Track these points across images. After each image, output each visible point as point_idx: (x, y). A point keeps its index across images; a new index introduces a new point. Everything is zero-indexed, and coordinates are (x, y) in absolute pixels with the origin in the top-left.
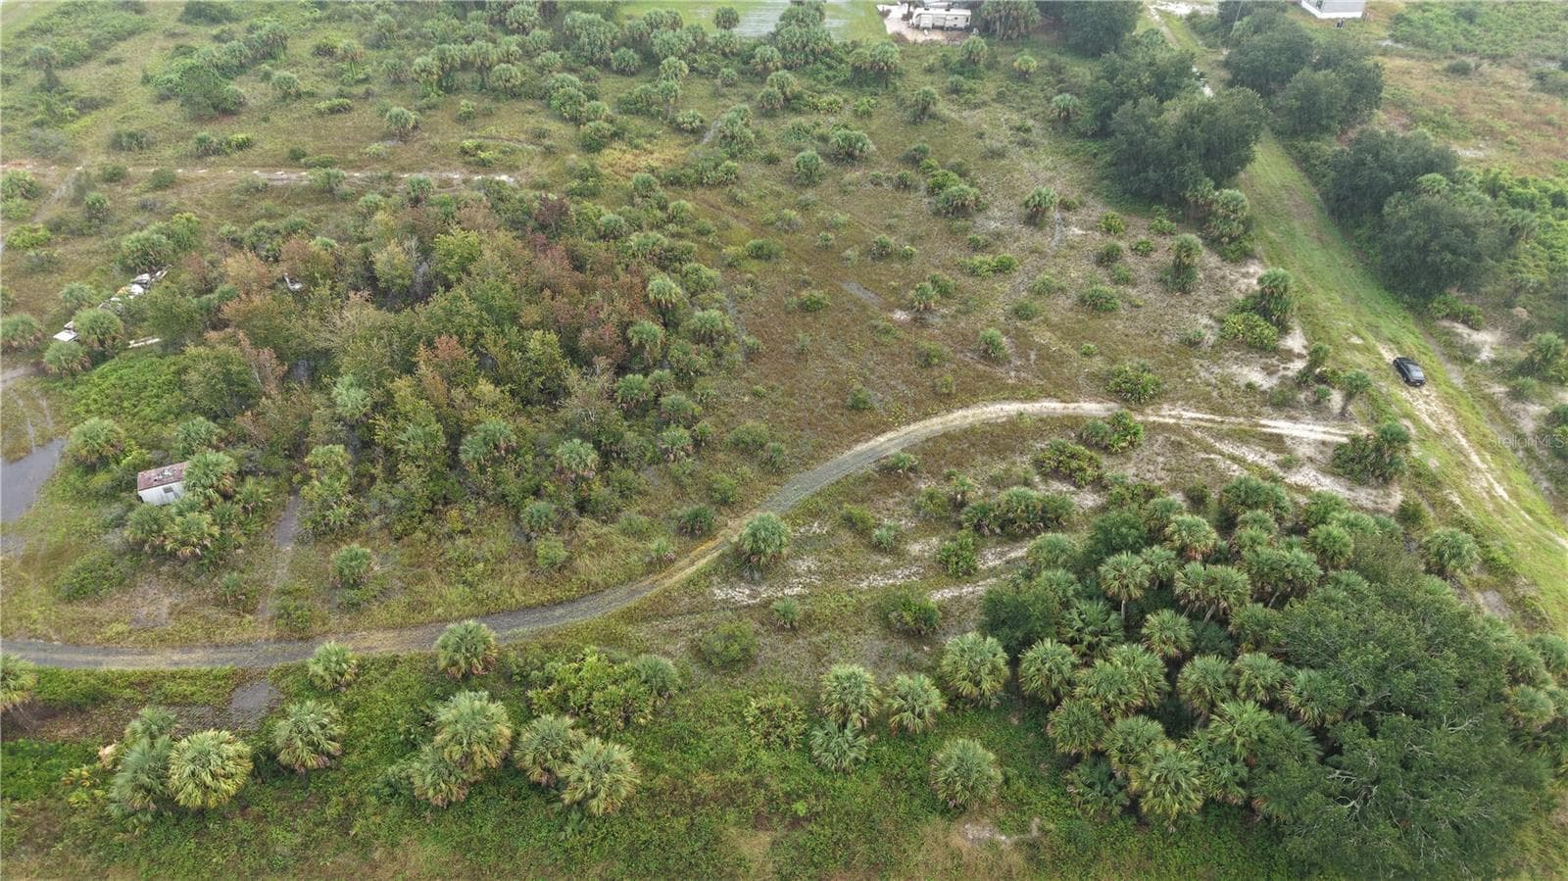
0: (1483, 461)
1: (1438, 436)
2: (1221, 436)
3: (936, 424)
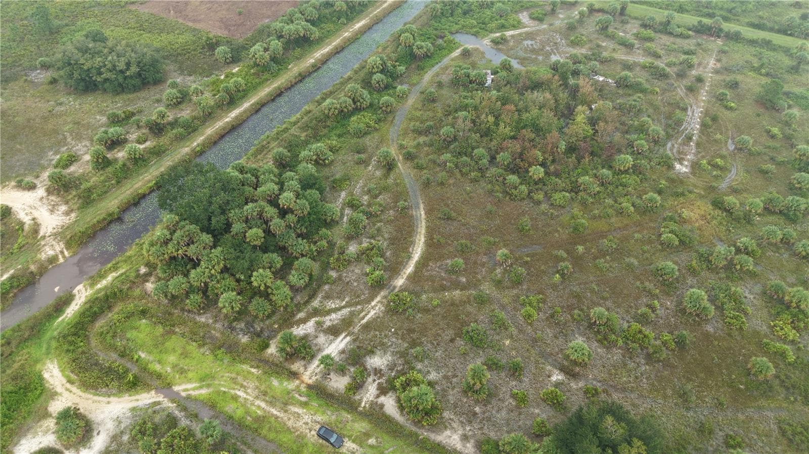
0: (259, 407)
1: (286, 404)
2: (352, 314)
3: (422, 230)
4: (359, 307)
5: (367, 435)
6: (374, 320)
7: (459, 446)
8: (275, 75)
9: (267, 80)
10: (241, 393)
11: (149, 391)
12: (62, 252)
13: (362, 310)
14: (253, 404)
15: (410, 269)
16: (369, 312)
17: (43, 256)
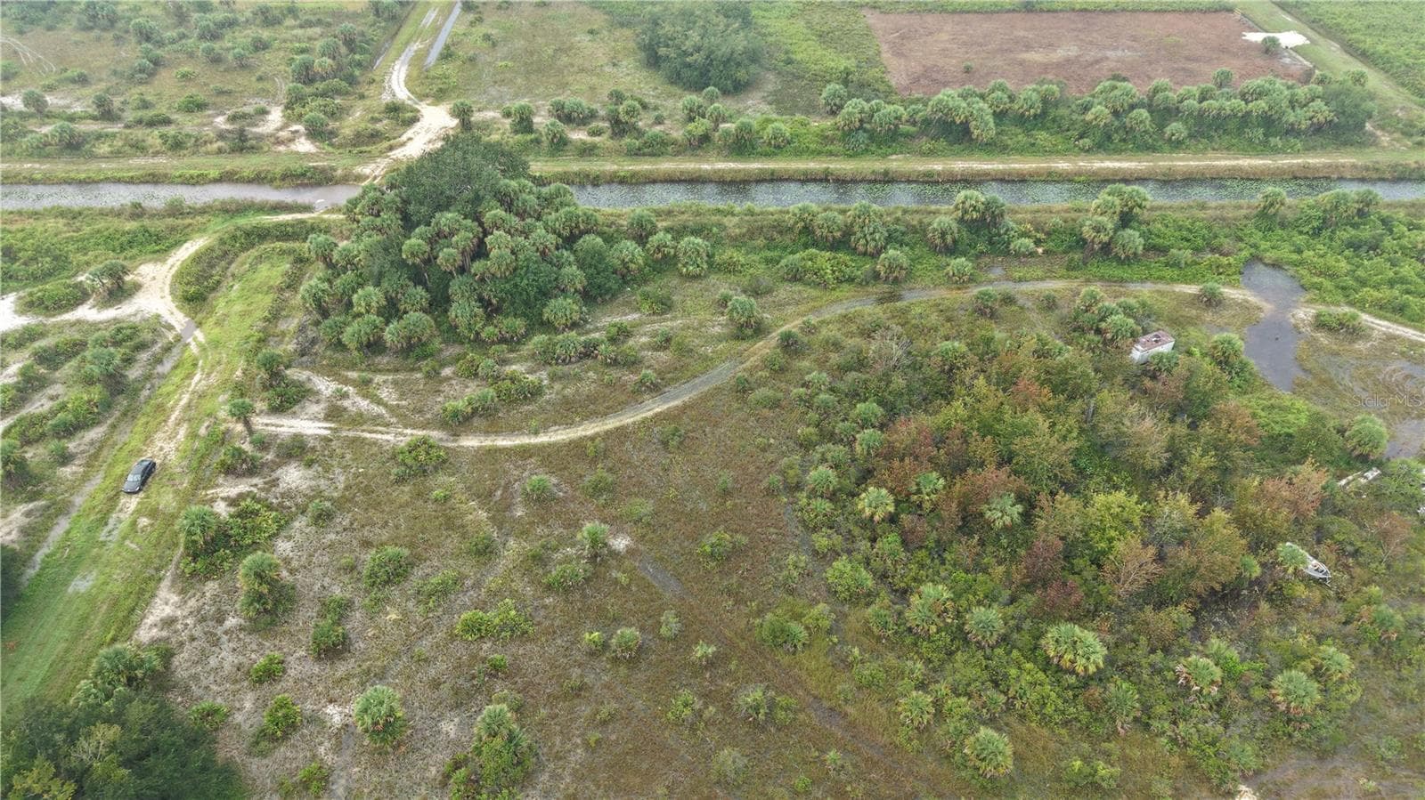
0: (179, 400)
1: (189, 420)
2: (376, 420)
3: (611, 424)
4: (394, 420)
5: (153, 513)
6: (375, 443)
7: (150, 620)
8: (853, 155)
9: (831, 154)
10: (197, 378)
11: (187, 315)
12: (375, 178)
13: (387, 425)
14: (183, 393)
15: (503, 442)
16: (388, 433)
17: (358, 170)
